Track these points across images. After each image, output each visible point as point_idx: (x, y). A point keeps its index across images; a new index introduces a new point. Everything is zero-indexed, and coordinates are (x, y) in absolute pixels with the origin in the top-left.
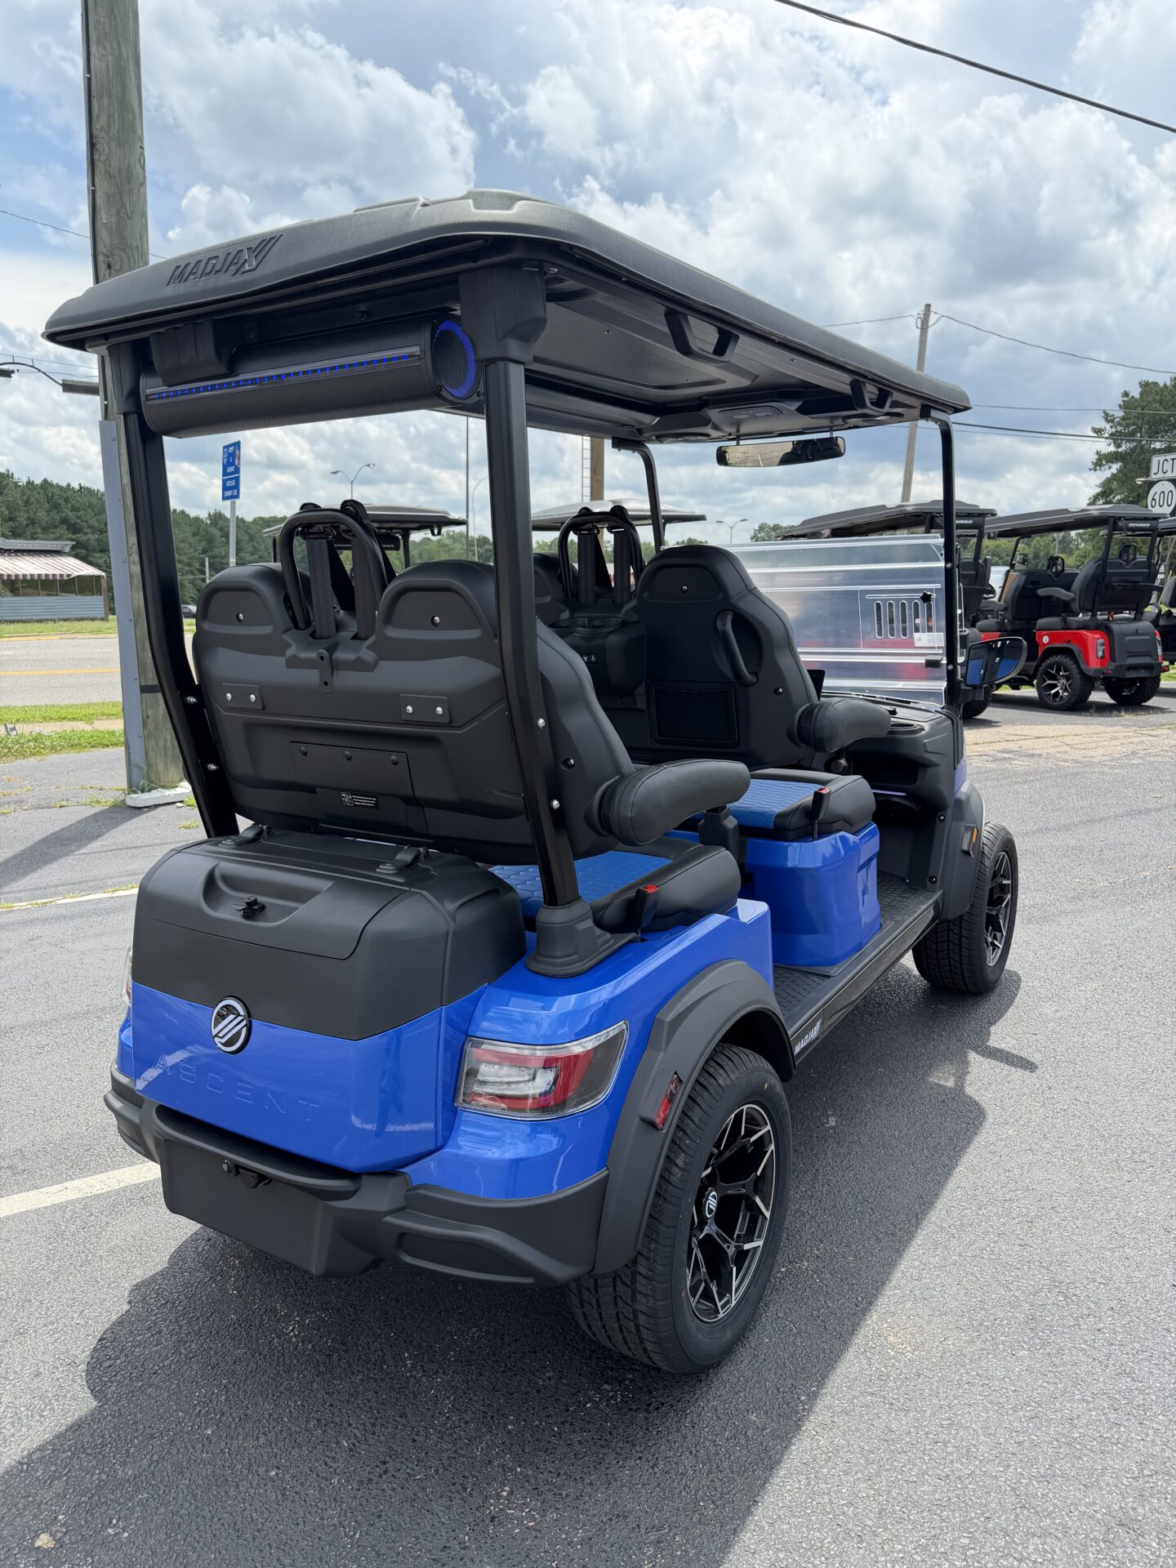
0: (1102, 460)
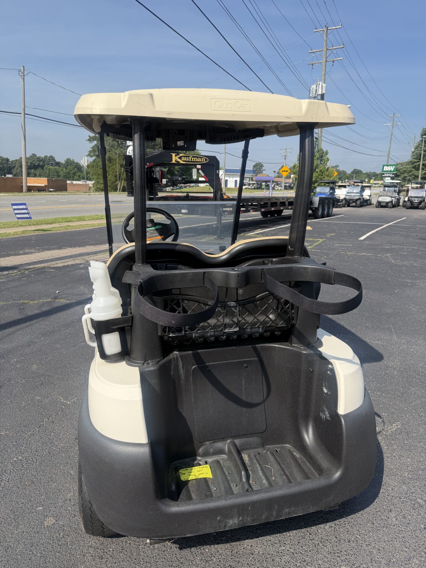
0: (91, 139)
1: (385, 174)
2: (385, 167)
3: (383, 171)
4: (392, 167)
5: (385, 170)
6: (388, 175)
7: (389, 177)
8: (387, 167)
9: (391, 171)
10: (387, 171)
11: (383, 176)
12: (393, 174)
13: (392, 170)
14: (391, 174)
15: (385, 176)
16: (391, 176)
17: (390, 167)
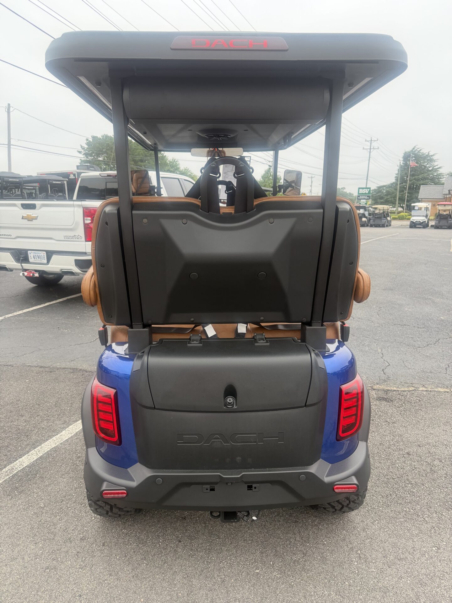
1: (360, 196)
2: (360, 190)
3: (359, 193)
4: (366, 190)
5: (360, 192)
6: (363, 197)
7: (364, 199)
8: (362, 190)
9: (366, 194)
10: (362, 194)
11: (359, 198)
12: (368, 196)
13: (367, 192)
14: (366, 197)
15: (361, 198)
16: (366, 198)
17: (365, 190)
